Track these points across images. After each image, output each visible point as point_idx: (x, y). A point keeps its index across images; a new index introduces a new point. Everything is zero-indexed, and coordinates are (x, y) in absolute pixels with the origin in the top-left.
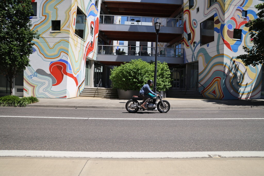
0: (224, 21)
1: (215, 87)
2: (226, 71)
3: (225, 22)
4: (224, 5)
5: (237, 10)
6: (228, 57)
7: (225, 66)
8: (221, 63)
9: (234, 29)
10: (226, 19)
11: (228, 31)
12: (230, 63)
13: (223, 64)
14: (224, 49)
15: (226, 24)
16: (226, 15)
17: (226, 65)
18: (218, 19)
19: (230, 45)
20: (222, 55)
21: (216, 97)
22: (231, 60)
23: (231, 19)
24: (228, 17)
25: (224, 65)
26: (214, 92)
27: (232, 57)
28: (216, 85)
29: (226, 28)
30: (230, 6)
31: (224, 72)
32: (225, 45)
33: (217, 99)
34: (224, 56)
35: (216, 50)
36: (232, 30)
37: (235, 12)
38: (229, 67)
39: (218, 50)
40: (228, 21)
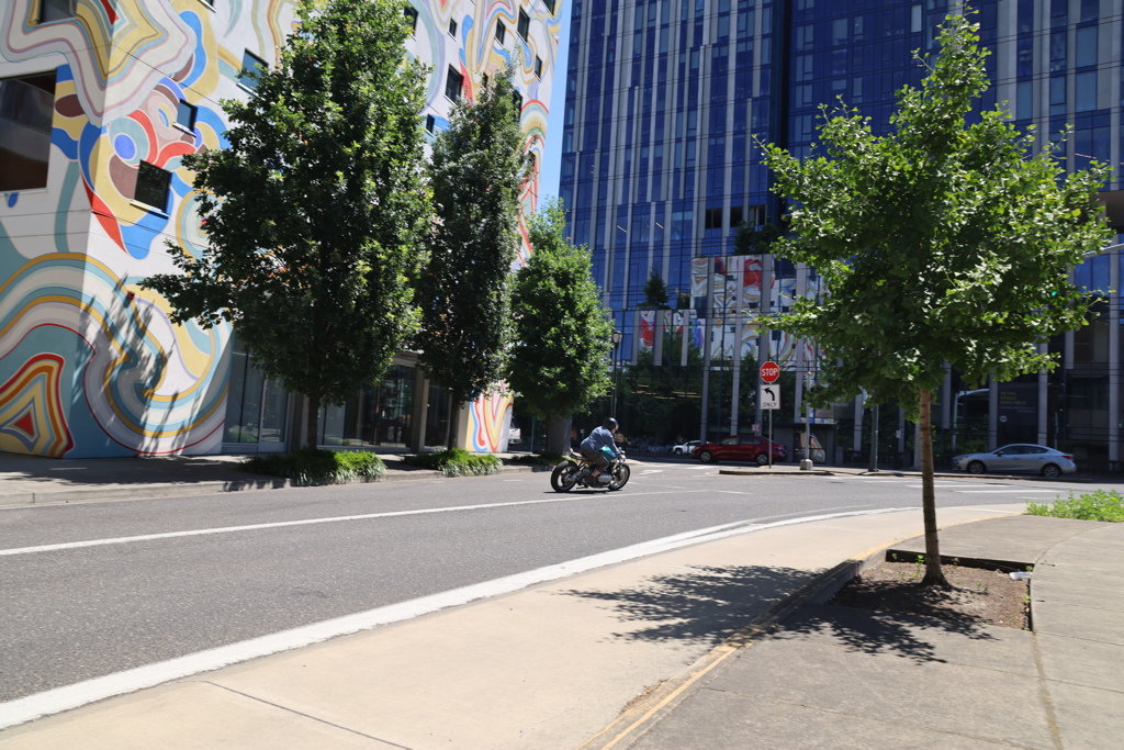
0: (100, 115)
1: (32, 401)
2: (92, 333)
3: (106, 120)
4: (108, 46)
5: (158, 88)
6: (103, 271)
7: (87, 311)
8: (72, 296)
9: (142, 162)
10: (112, 107)
11: (115, 163)
12: (113, 301)
13: (80, 300)
14: (87, 232)
15: (108, 130)
16: (113, 94)
17: (94, 305)
18: (76, 96)
19: (118, 222)
20: (79, 261)
21: (31, 446)
22: (118, 287)
23: (131, 115)
24: (121, 103)
25: (83, 306)
26: (26, 423)
27: (121, 276)
28: (36, 391)
29: (106, 149)
30: (134, 64)
31: (82, 337)
32: (93, 216)
33: (37, 456)
34: (87, 266)
35: (52, 231)
36: (134, 164)
37: (151, 94)
38: (107, 315)
39: (60, 234)
40: (120, 122)
